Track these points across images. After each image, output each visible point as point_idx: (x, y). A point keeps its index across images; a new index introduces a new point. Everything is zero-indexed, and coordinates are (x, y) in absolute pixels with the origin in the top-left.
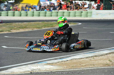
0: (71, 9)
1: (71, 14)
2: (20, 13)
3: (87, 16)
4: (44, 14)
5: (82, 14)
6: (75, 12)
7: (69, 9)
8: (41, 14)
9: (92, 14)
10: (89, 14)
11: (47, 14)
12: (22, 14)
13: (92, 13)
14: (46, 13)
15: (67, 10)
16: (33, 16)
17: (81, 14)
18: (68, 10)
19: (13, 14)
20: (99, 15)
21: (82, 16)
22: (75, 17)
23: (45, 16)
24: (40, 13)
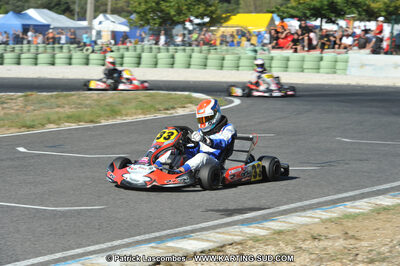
0: (303, 47)
1: (290, 63)
2: (156, 57)
3: (333, 70)
4: (217, 62)
5: (322, 63)
6: (304, 57)
7: (299, 47)
8: (209, 62)
9: (347, 66)
10: (340, 65)
11: (225, 62)
12: (160, 61)
13: (349, 64)
14: (223, 59)
15: (292, 51)
16: (189, 67)
17: (319, 66)
18: (296, 51)
19: (135, 60)
20: (367, 67)
21: (321, 70)
22: (302, 71)
23: (222, 67)
24: (206, 59)
